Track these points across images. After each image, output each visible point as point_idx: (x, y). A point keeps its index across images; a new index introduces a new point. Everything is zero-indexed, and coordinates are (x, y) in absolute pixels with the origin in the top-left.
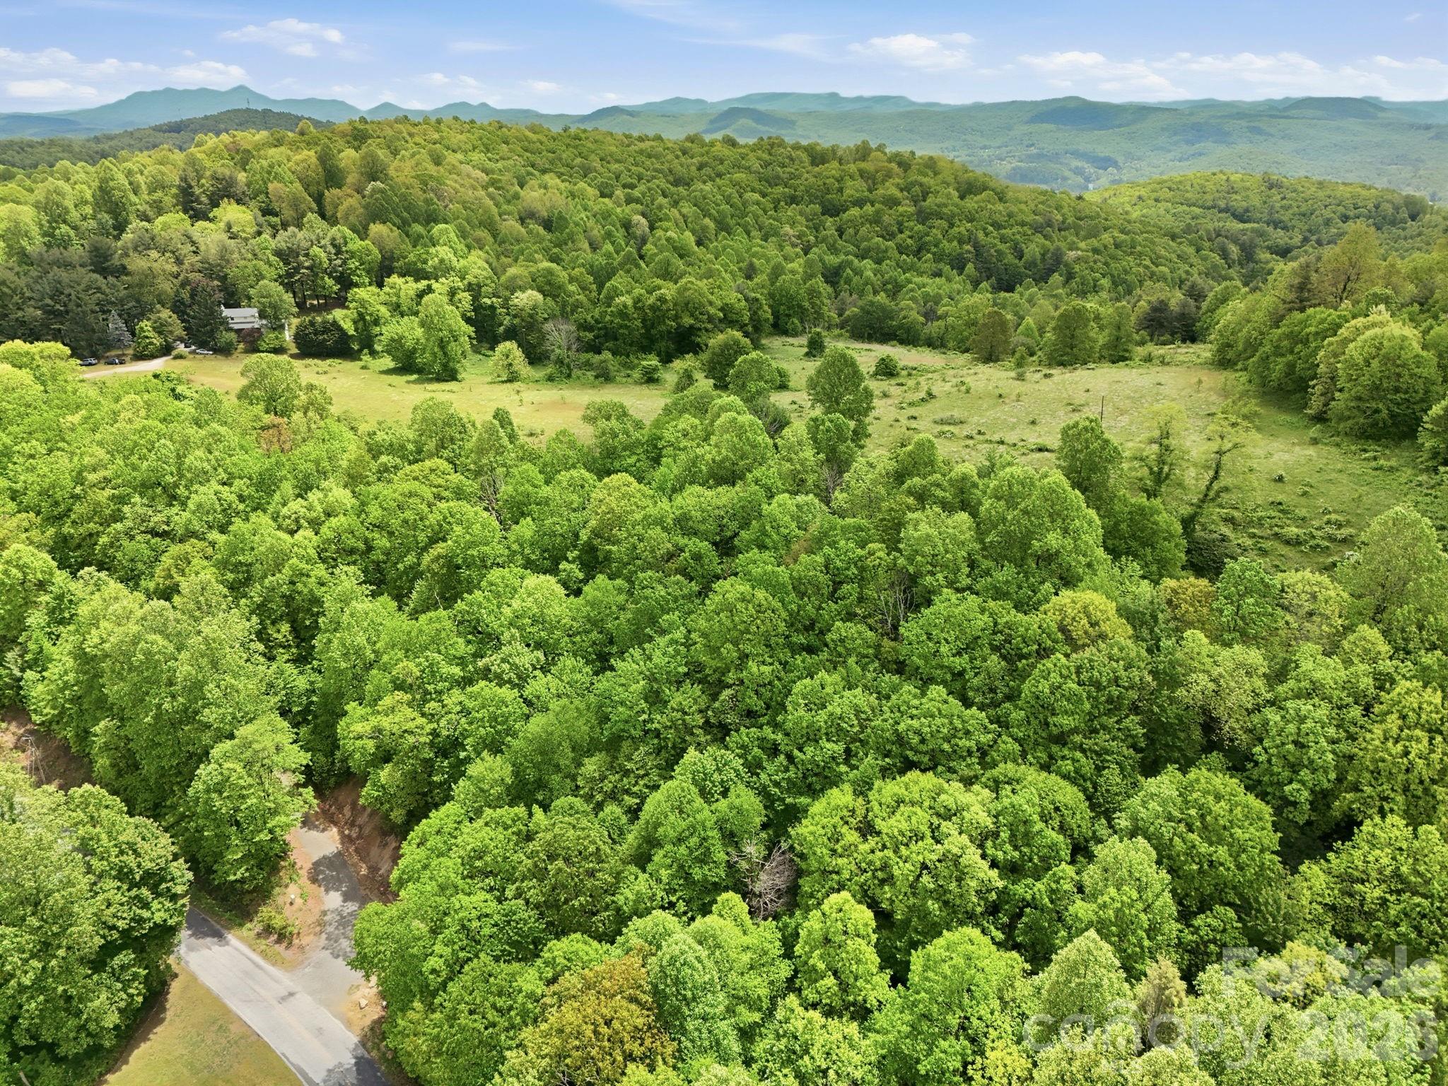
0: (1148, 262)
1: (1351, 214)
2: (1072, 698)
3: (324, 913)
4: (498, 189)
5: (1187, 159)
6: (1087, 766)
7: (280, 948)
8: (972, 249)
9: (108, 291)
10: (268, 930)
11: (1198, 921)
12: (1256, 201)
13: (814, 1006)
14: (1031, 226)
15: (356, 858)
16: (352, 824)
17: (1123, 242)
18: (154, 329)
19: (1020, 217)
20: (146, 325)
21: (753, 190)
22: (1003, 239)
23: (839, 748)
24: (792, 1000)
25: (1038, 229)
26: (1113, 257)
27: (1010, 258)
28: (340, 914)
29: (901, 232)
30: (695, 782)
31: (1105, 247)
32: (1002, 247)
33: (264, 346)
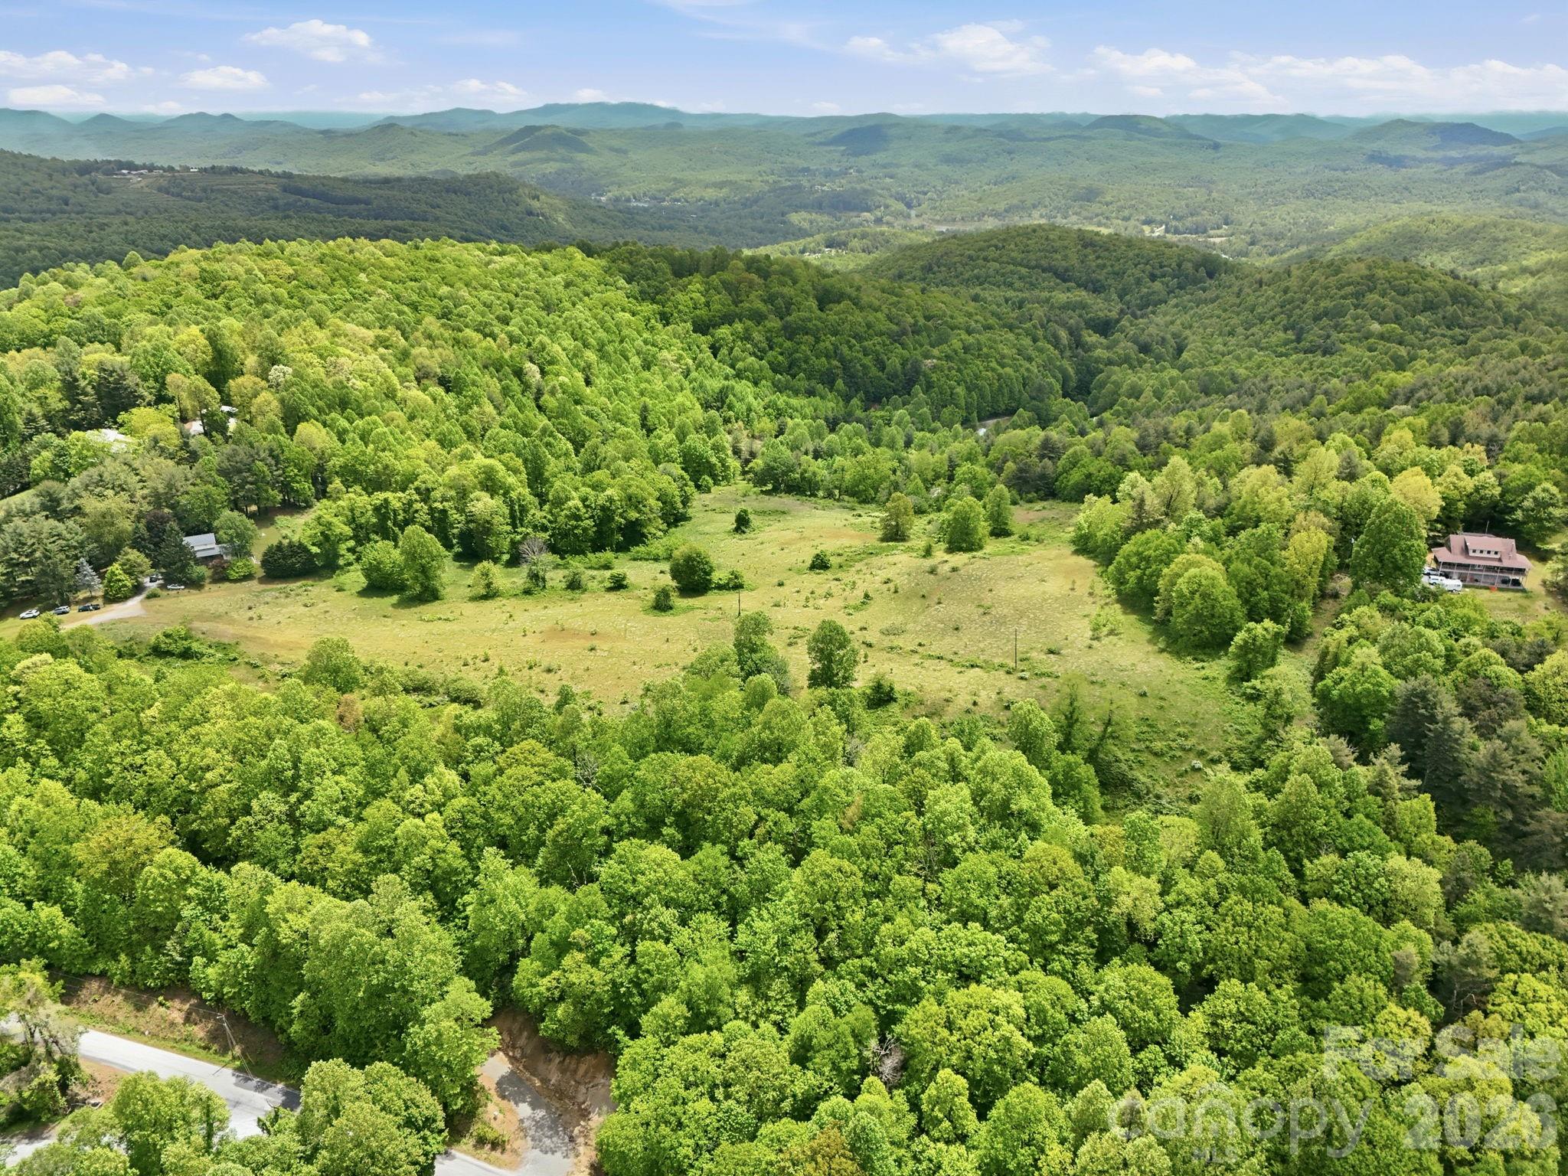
0: (994, 364)
1: (1158, 272)
2: (1056, 923)
3: (522, 1121)
4: (387, 348)
5: (1001, 182)
6: (1069, 966)
7: (497, 1154)
8: (839, 364)
9: (68, 536)
10: (481, 1141)
11: (1141, 1055)
12: (1074, 260)
13: (938, 1140)
14: (890, 336)
15: (528, 1074)
16: (514, 1047)
18: (125, 571)
19: (877, 327)
20: (115, 567)
21: (623, 310)
22: (865, 352)
23: (919, 970)
24: (924, 1138)
25: (894, 338)
26: (964, 363)
27: (874, 371)
28: (534, 1119)
29: (771, 348)
30: (830, 1005)
31: (956, 352)
32: (865, 360)
33: (234, 575)
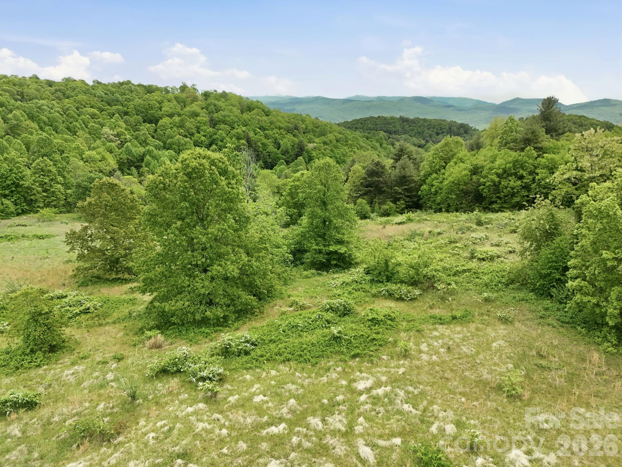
8: (245, 143)
12: (399, 127)
14: (285, 129)
17: (340, 138)
19: (278, 124)
22: (266, 137)
25: (289, 131)
26: (336, 147)
27: (271, 148)
29: (198, 133)
31: (331, 141)
32: (265, 141)
